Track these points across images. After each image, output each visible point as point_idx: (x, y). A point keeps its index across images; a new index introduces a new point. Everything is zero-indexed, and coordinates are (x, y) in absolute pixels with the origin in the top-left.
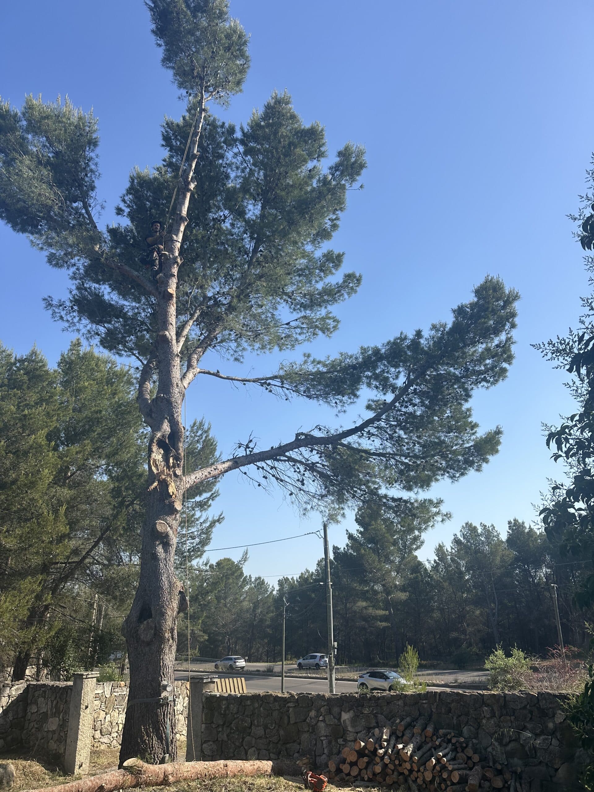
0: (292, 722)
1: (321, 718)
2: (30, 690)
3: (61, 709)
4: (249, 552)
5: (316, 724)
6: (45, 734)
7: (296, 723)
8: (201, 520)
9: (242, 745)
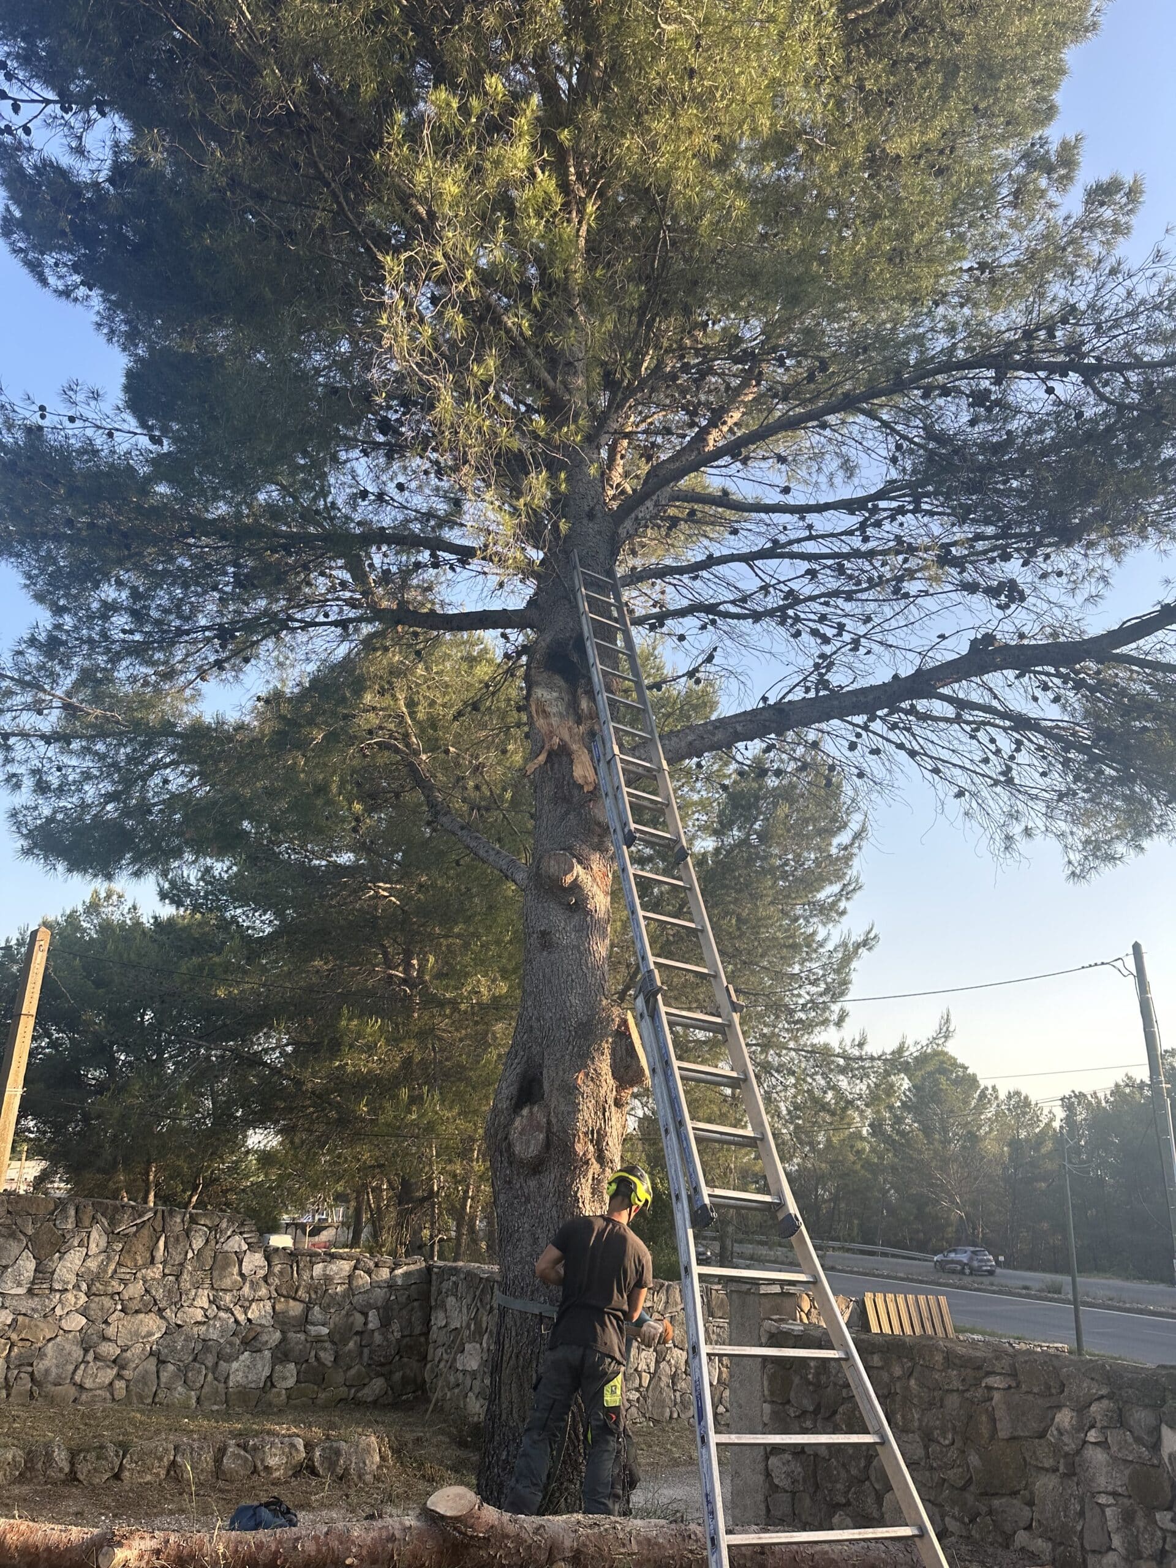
0: (1002, 1434)
1: (1092, 1436)
2: (434, 1277)
3: (484, 1326)
5: (1078, 1452)
7: (1013, 1438)
8: (830, 946)
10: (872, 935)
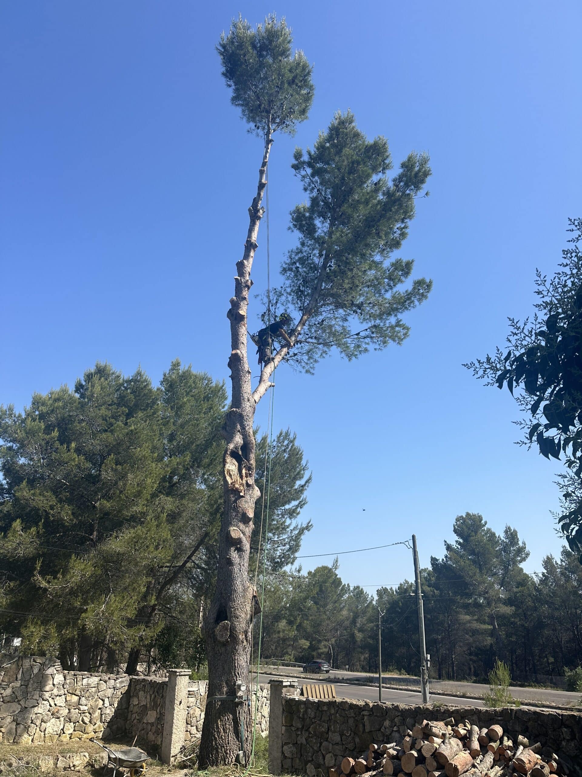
0: (367, 731)
1: (395, 729)
2: (133, 683)
3: (158, 703)
4: (339, 560)
5: (390, 734)
6: (145, 725)
7: (371, 731)
8: (291, 528)
9: (320, 750)
10: (310, 524)
